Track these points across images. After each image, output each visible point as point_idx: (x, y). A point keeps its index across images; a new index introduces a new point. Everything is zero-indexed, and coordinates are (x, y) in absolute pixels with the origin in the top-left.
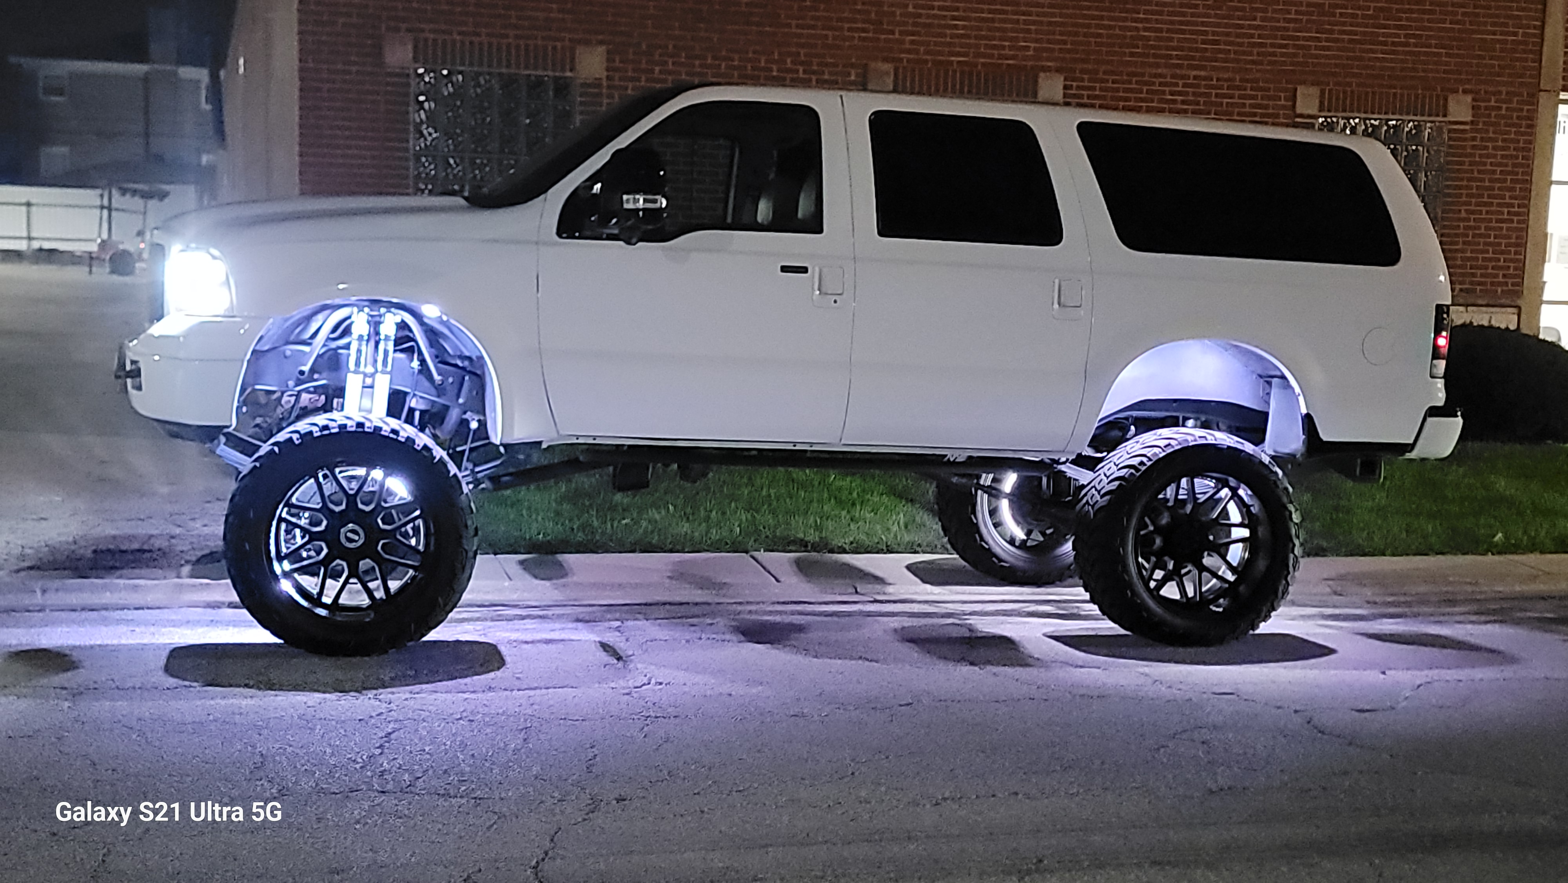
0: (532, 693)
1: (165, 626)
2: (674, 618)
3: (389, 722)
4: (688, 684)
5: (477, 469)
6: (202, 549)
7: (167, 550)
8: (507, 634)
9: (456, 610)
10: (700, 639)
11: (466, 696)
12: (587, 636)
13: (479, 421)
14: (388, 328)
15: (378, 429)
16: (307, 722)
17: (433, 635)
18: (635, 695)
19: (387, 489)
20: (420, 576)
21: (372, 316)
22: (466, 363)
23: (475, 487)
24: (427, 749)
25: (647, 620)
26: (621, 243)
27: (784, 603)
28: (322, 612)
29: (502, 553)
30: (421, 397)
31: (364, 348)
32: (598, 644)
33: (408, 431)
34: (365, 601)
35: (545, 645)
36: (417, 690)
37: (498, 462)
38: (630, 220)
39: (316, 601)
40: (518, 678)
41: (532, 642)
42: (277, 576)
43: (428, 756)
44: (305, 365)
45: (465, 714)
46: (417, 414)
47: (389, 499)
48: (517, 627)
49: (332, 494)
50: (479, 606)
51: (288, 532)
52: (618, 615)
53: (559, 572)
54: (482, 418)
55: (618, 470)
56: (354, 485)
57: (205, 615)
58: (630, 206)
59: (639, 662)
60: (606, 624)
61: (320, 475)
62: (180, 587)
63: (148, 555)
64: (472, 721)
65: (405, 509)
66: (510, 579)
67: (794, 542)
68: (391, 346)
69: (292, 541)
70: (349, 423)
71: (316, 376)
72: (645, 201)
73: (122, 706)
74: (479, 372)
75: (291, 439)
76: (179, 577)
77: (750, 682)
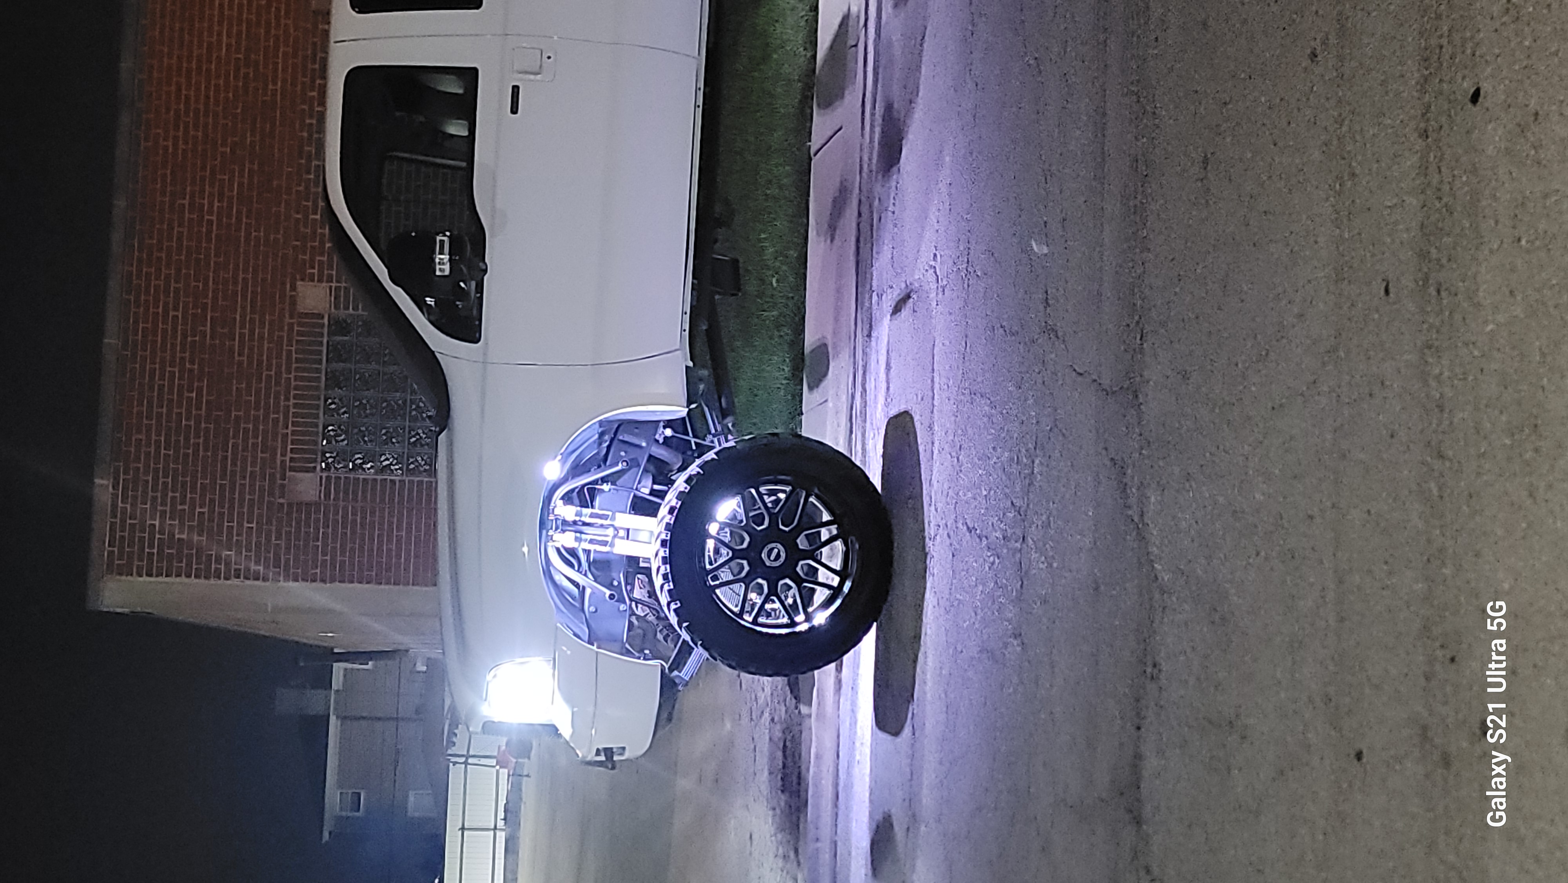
0: (937, 386)
1: (856, 733)
2: (872, 237)
3: (957, 528)
4: (937, 228)
5: (713, 431)
6: (785, 693)
7: (785, 726)
8: (880, 407)
9: (853, 459)
10: (893, 213)
11: (936, 452)
12: (885, 328)
13: (665, 427)
14: (568, 512)
15: (668, 527)
16: (952, 607)
17: (876, 481)
18: (945, 283)
19: (731, 520)
20: (816, 491)
21: (557, 529)
22: (607, 437)
23: (730, 431)
24: (985, 493)
25: (872, 266)
26: (485, 278)
27: (863, 123)
28: (848, 585)
29: (801, 407)
30: (639, 483)
31: (589, 537)
32: (894, 317)
33: (671, 499)
34: (839, 544)
35: (892, 371)
36: (928, 498)
37: (706, 409)
38: (461, 270)
39: (836, 592)
40: (922, 399)
41: (888, 383)
42: (810, 629)
43: (992, 492)
44: (605, 593)
45: (954, 454)
46: (656, 487)
47: (739, 518)
48: (873, 397)
49: (732, 573)
50: (851, 432)
51: (768, 615)
52: (867, 296)
53: (823, 353)
54: (662, 424)
55: (719, 290)
56: (724, 551)
57: (847, 695)
58: (447, 268)
59: (912, 276)
60: (875, 307)
61: (712, 583)
62: (821, 716)
63: (788, 743)
64: (960, 446)
65: (748, 504)
66: (826, 401)
67: (802, 111)
68: (586, 511)
69: (778, 612)
70: (661, 554)
71: (615, 583)
72: (441, 253)
73: (929, 777)
74: (616, 426)
75: (675, 610)
76: (810, 716)
77: (938, 164)
